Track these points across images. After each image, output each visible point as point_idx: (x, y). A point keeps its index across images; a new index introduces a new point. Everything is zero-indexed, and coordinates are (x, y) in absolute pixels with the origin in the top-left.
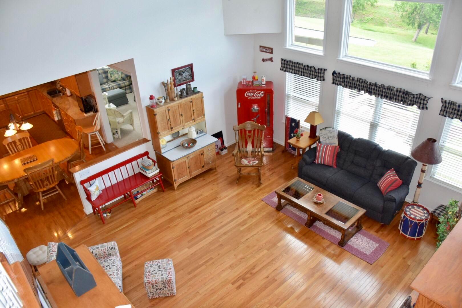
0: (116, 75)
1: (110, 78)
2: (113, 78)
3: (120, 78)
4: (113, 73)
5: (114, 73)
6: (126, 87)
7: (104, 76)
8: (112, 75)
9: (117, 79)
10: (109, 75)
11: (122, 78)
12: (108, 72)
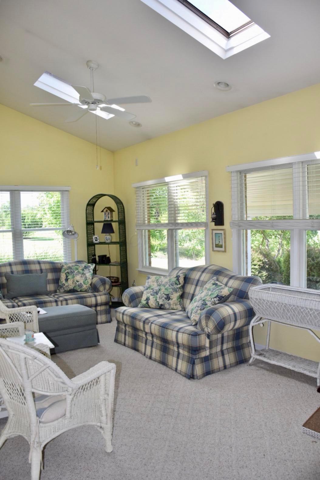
0: (78, 278)
1: (64, 282)
2: (70, 284)
3: (88, 285)
4: (72, 272)
5: (76, 272)
6: (99, 308)
7: (50, 276)
8: (70, 277)
9: (80, 286)
10: (63, 276)
11: (91, 285)
12: (63, 270)
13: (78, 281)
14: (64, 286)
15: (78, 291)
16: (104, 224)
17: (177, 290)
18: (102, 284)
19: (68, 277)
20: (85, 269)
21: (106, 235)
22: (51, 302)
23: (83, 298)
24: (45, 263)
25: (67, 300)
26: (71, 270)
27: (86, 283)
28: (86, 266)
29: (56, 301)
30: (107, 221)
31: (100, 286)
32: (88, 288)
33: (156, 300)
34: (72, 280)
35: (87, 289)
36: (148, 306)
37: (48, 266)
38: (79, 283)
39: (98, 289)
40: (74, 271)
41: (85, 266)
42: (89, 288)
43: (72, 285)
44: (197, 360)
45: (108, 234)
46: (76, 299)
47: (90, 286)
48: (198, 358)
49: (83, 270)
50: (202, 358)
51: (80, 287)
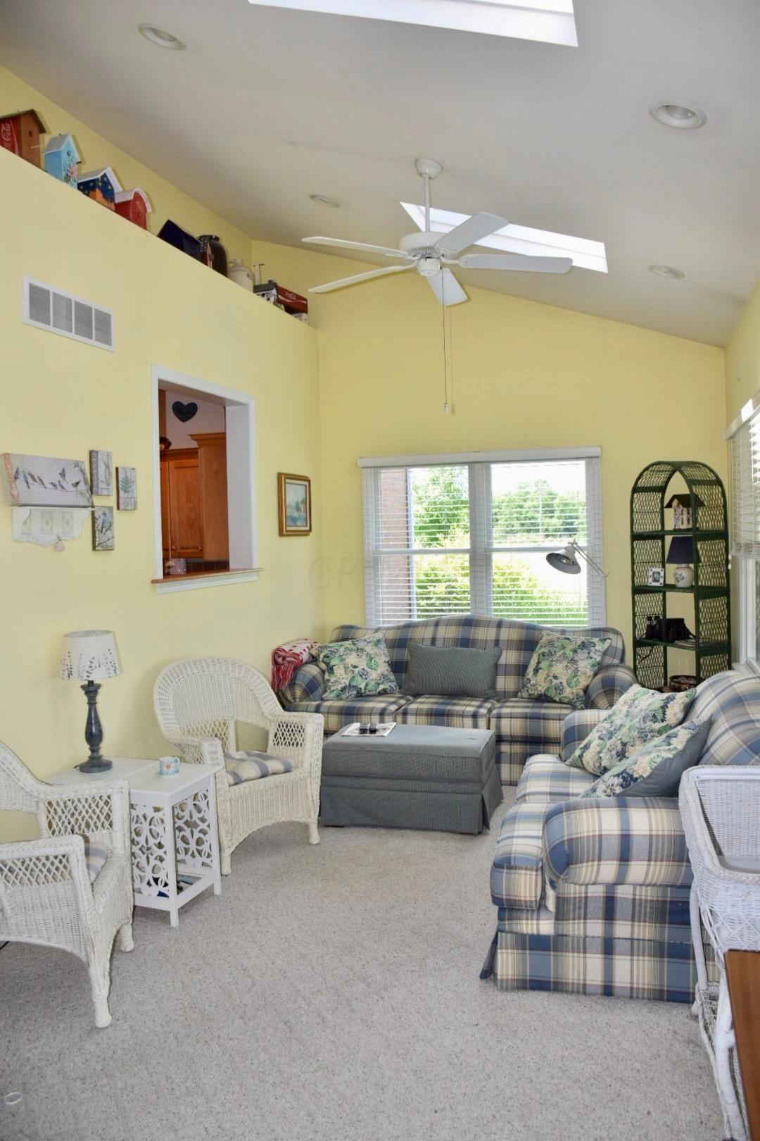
2: (541, 682)
3: (576, 690)
4: (551, 654)
5: (560, 653)
8: (544, 664)
10: (533, 661)
11: (584, 690)
12: (538, 647)
13: (555, 677)
14: (529, 685)
15: (555, 702)
16: (673, 538)
17: (646, 736)
18: (605, 692)
19: (541, 666)
20: (579, 651)
21: (678, 568)
22: (462, 715)
23: (539, 718)
24: (512, 625)
25: (500, 718)
26: (551, 649)
27: (573, 684)
28: (586, 641)
29: (475, 716)
30: (679, 531)
31: (598, 695)
32: (575, 698)
33: (600, 752)
34: (546, 672)
35: (573, 699)
36: (580, 764)
37: (515, 635)
38: (558, 681)
39: (593, 701)
40: (555, 652)
41: (583, 643)
42: (577, 698)
43: (543, 684)
44: (504, 934)
45: (683, 565)
46: (523, 718)
47: (582, 693)
48: (511, 932)
49: (575, 651)
50: (523, 936)
51: (558, 691)
